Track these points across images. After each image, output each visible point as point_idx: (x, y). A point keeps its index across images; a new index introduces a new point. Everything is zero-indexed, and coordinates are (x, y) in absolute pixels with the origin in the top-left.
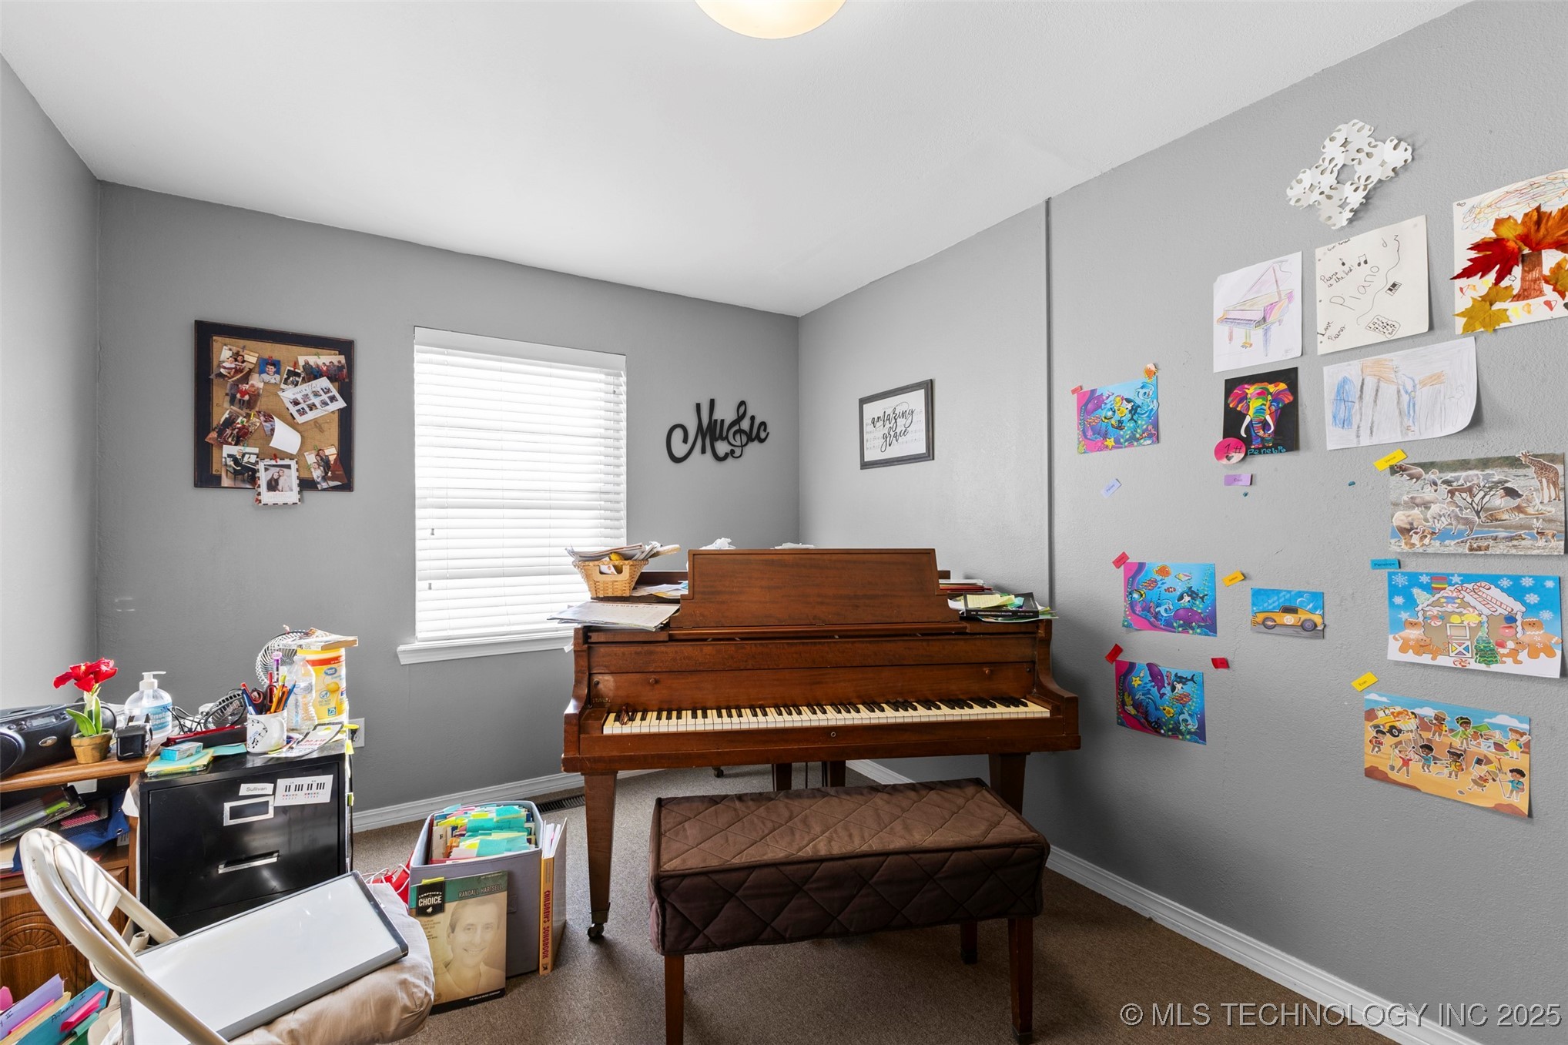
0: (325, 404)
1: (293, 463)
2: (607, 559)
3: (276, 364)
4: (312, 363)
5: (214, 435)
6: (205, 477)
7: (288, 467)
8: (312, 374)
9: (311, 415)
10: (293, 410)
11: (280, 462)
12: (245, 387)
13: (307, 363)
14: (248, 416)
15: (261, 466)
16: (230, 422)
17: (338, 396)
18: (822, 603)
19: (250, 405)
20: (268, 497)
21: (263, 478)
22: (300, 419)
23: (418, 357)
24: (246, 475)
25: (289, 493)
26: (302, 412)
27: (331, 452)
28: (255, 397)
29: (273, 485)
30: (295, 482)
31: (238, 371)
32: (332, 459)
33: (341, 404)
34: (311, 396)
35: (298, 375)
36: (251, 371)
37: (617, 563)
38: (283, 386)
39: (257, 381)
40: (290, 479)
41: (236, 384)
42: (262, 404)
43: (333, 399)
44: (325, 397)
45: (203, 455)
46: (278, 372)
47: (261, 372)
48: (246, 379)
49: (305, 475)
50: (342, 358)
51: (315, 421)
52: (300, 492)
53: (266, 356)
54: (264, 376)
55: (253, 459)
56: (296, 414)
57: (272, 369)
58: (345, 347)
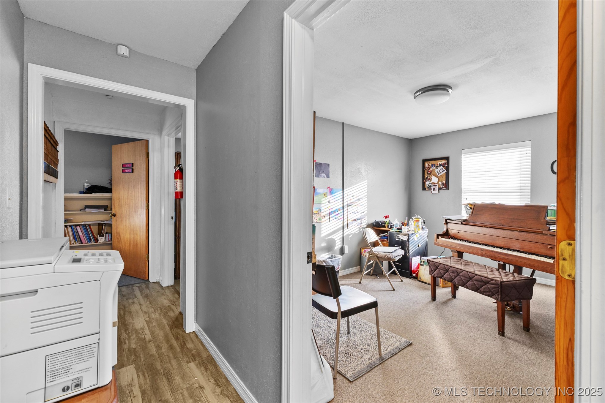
0: (443, 172)
1: (437, 185)
2: (468, 206)
3: (434, 165)
4: (440, 163)
5: (425, 180)
6: (424, 189)
7: (436, 185)
8: (440, 165)
9: (440, 174)
10: (437, 174)
11: (435, 185)
12: (429, 170)
13: (440, 164)
14: (430, 176)
15: (432, 186)
16: (427, 178)
17: (445, 170)
18: (503, 220)
19: (430, 174)
20: (433, 192)
21: (432, 188)
22: (438, 176)
23: (463, 156)
24: (429, 187)
25: (437, 191)
26: (439, 174)
27: (444, 182)
28: (431, 172)
29: (434, 190)
30: (438, 188)
31: (428, 168)
32: (444, 183)
33: (446, 171)
34: (440, 170)
35: (438, 166)
36: (430, 167)
37: (470, 207)
38: (436, 169)
39: (431, 169)
40: (437, 188)
41: (428, 170)
42: (433, 173)
43: (444, 170)
44: (443, 170)
45: (424, 184)
46: (435, 167)
47: (432, 167)
48: (429, 169)
49: (439, 187)
50: (446, 161)
51: (441, 175)
52: (439, 191)
53: (433, 164)
54: (432, 168)
55: (431, 184)
56: (438, 175)
57: (434, 166)
58: (447, 159)
